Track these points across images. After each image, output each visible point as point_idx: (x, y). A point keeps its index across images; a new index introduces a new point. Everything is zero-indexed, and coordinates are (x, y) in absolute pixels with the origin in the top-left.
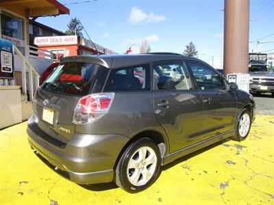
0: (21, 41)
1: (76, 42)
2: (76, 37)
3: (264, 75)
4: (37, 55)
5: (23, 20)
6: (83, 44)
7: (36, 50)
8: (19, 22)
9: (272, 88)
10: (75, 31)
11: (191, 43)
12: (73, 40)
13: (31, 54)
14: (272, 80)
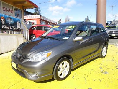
0: (21, 18)
1: (39, 18)
2: (39, 15)
3: (115, 30)
4: (26, 23)
5: (21, 10)
6: (42, 18)
7: (26, 21)
8: (20, 11)
9: (117, 35)
10: (38, 13)
11: (87, 17)
12: (38, 17)
13: (24, 23)
14: (117, 32)
